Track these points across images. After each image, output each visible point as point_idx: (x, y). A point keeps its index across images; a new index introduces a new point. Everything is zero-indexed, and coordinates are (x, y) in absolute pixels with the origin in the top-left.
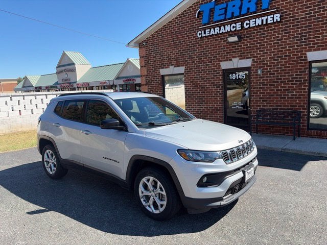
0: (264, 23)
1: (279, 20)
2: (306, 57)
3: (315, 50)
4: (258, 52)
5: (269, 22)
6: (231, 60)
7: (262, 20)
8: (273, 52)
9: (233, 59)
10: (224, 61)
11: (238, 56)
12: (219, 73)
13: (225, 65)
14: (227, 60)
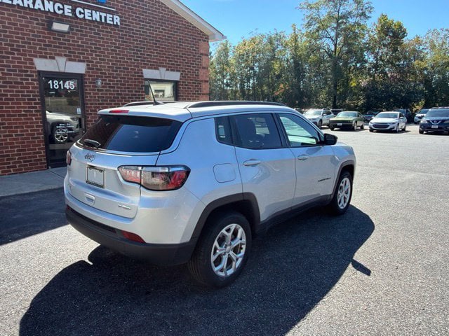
0: (103, 21)
1: (119, 24)
2: (142, 73)
3: (149, 68)
4: (94, 56)
5: (108, 22)
6: (54, 58)
7: (101, 17)
8: (111, 61)
9: (57, 58)
10: (40, 57)
11: (65, 55)
12: (33, 76)
13: (42, 64)
14: (46, 57)
